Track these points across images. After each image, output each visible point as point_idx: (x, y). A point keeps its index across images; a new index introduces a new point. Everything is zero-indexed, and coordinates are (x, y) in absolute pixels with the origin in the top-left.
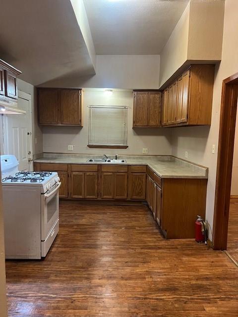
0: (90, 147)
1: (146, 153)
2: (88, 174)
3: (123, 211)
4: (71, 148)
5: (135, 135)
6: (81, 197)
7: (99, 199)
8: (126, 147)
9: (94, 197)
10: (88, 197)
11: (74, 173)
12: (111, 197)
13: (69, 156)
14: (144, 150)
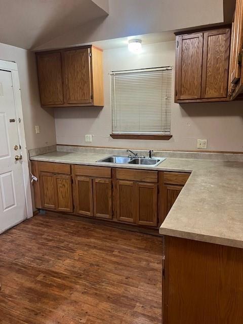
0: (114, 136)
1: (205, 147)
2: (97, 180)
3: (145, 249)
4: (89, 139)
5: (183, 116)
6: (89, 213)
7: (115, 220)
8: (168, 137)
9: (107, 216)
10: (98, 215)
11: (79, 178)
12: (131, 220)
13: (86, 150)
14: (201, 143)
